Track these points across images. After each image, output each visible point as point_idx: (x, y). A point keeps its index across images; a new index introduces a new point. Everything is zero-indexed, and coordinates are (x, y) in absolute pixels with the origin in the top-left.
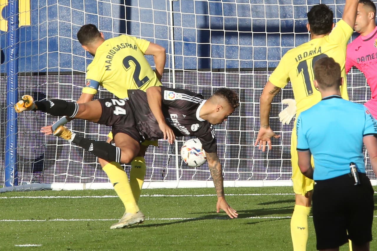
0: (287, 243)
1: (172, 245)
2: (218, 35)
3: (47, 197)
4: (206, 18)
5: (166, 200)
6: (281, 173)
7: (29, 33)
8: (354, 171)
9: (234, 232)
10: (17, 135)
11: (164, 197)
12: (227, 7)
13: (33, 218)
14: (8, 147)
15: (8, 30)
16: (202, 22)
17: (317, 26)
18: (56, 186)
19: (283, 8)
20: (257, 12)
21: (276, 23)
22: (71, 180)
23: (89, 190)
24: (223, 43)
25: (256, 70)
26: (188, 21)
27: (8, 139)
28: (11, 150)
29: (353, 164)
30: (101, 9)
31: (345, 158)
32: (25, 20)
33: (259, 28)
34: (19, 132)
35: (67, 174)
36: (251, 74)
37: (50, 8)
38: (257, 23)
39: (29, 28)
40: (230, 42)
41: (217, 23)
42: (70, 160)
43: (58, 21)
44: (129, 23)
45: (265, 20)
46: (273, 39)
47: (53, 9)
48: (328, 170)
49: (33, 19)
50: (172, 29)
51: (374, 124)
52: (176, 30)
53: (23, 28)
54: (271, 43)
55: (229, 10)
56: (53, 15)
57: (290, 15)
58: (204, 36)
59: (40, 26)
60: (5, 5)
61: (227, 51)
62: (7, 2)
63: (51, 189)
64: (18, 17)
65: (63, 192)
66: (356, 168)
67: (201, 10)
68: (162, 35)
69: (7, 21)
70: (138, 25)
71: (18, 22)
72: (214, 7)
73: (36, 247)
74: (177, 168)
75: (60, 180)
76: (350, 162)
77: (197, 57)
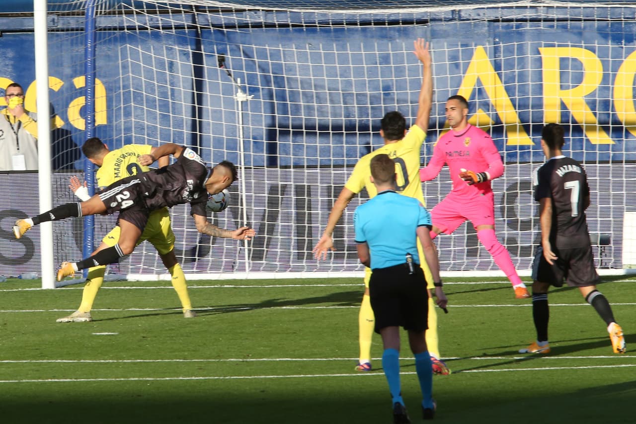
0: (351, 331)
1: (242, 333)
2: (285, 133)
3: (123, 288)
4: (273, 118)
5: (235, 290)
6: (345, 265)
7: (105, 131)
8: (410, 260)
9: (301, 321)
10: (94, 228)
11: (235, 288)
12: (293, 107)
13: (110, 307)
14: (85, 240)
15: (86, 129)
16: (269, 121)
17: (390, 131)
18: (131, 277)
19: (346, 108)
20: (322, 112)
21: (340, 122)
22: (145, 271)
23: (163, 281)
24: (290, 141)
25: (321, 167)
26: (257, 120)
27: (85, 232)
28: (88, 243)
29: (409, 254)
30: (174, 108)
31: (402, 250)
32: (101, 119)
33: (324, 127)
34: (96, 226)
35: (141, 265)
36: (316, 171)
37: (125, 108)
38: (322, 122)
39: (105, 126)
40: (297, 140)
41: (284, 122)
42: (144, 252)
43: (133, 120)
44: (200, 122)
45: (330, 120)
46: (337, 138)
47: (128, 109)
48: (384, 259)
49: (109, 118)
50: (241, 128)
51: (427, 216)
52: (245, 129)
53: (100, 127)
54: (335, 142)
55: (296, 110)
56: (128, 114)
57: (353, 115)
58: (271, 135)
59: (116, 125)
60: (82, 105)
61: (294, 149)
62: (84, 102)
63: (127, 280)
64: (94, 116)
65: (138, 283)
66: (412, 258)
67: (269, 110)
68: (232, 133)
69: (84, 120)
70: (209, 124)
71: (94, 121)
72: (281, 107)
73: (112, 335)
74: (247, 260)
75: (136, 271)
76: (405, 253)
77: (265, 155)
